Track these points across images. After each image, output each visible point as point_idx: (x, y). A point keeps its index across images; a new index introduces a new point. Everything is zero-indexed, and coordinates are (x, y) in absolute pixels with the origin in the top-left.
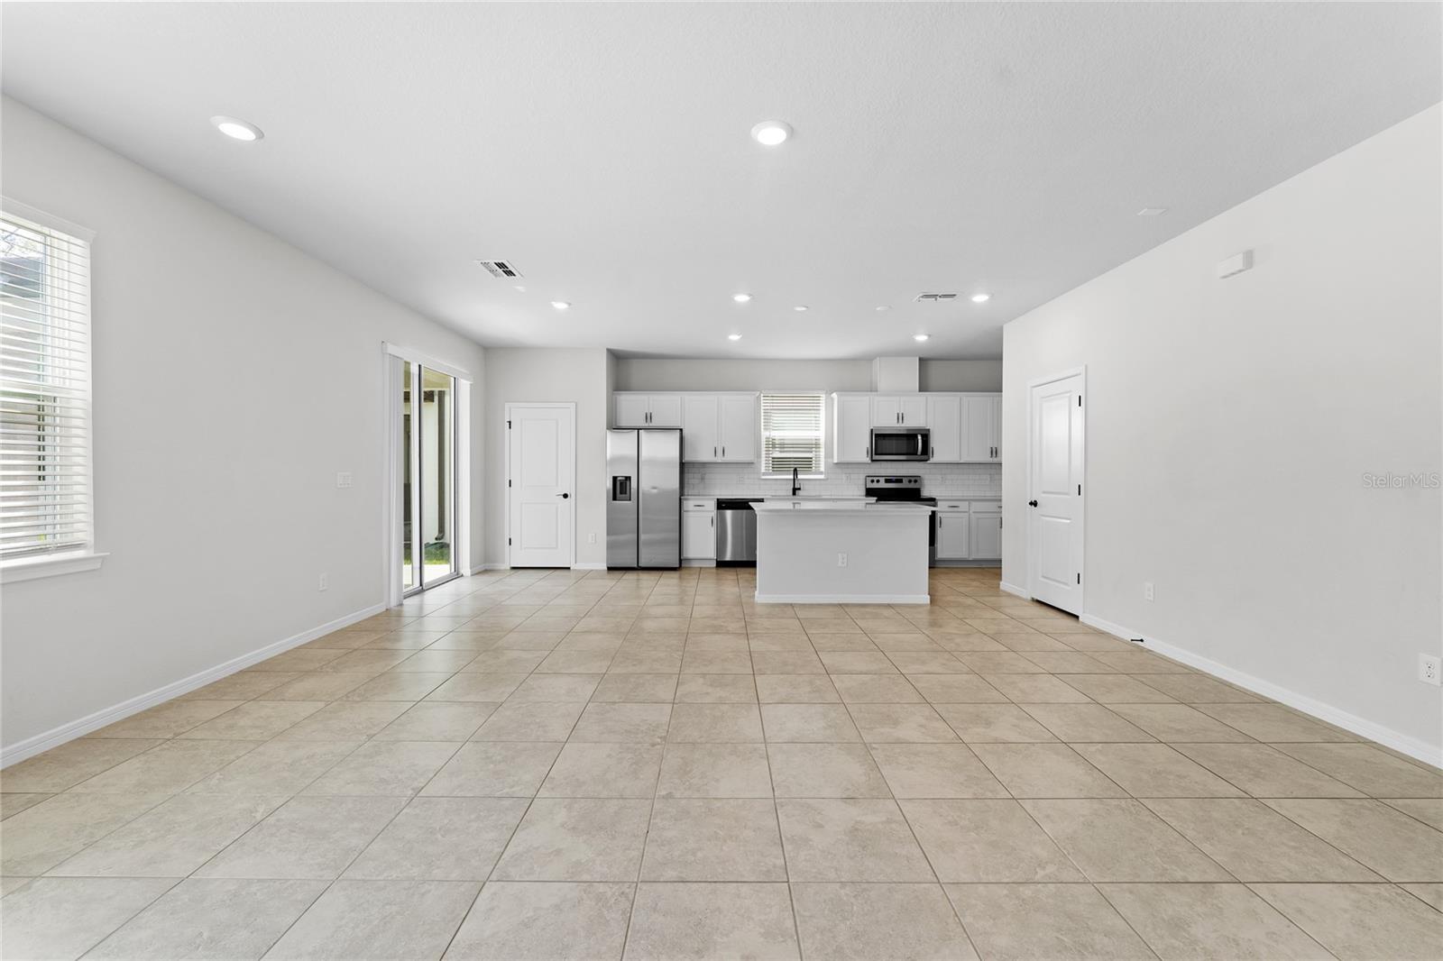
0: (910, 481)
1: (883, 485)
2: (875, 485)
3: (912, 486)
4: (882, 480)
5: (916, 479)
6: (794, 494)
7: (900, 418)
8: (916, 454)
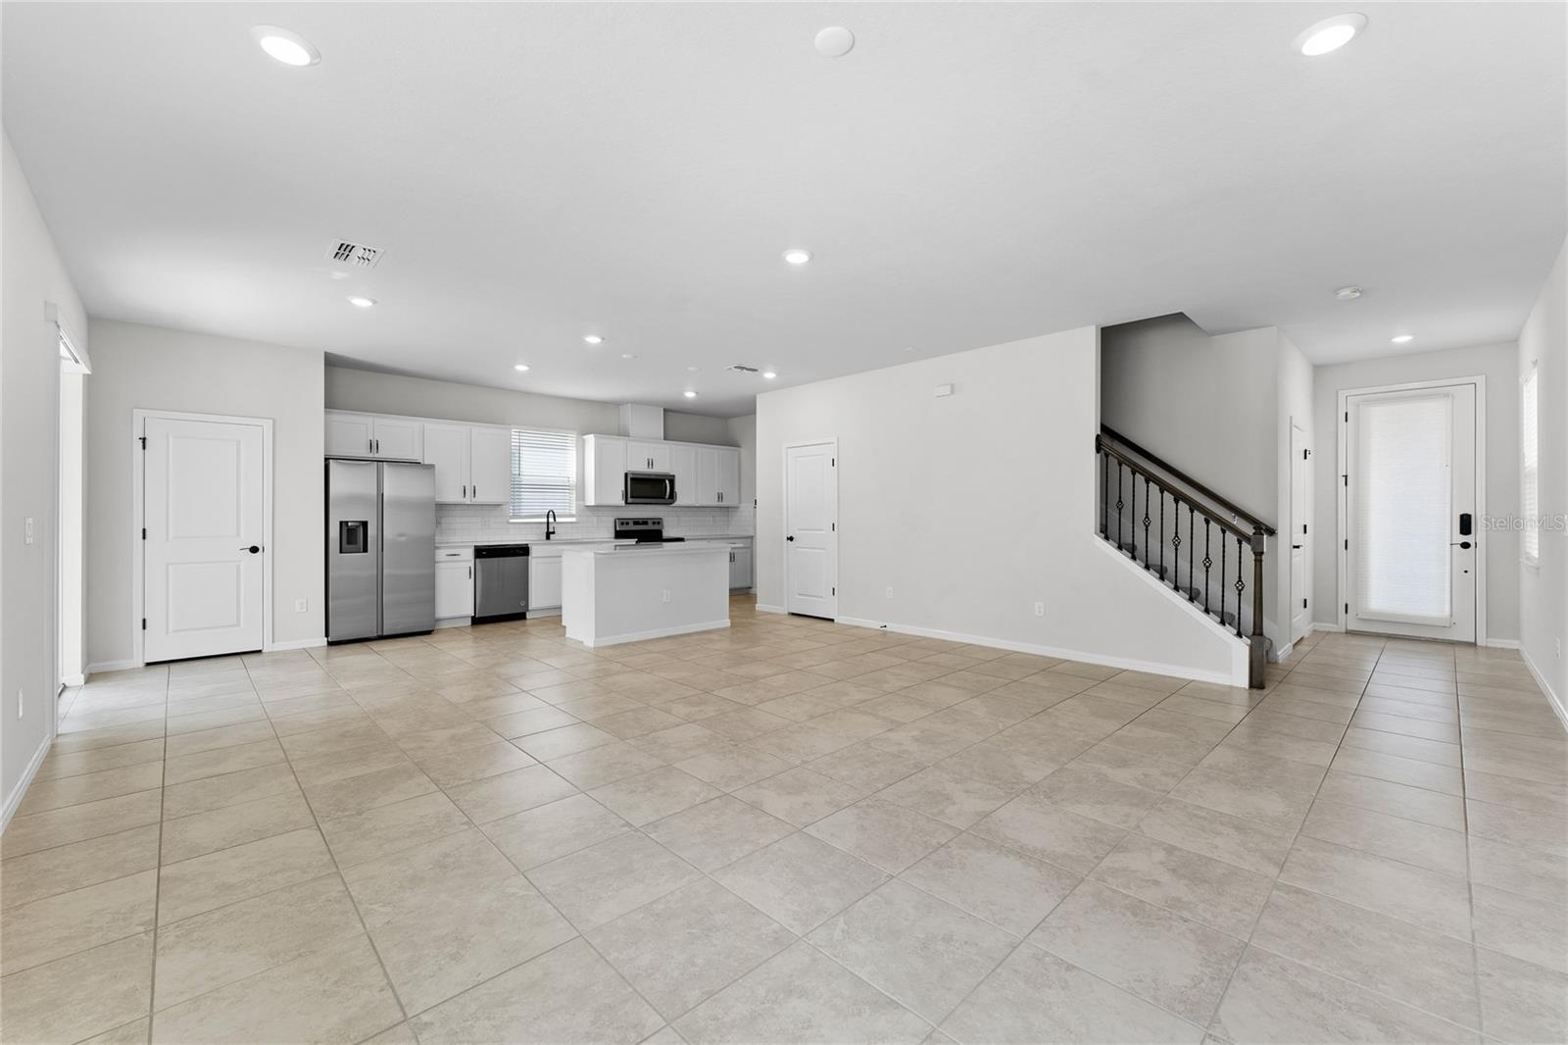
0: (654, 523)
1: (632, 527)
2: (625, 528)
3: (656, 527)
4: (631, 523)
5: (658, 522)
6: (548, 538)
7: (650, 463)
8: (664, 498)
